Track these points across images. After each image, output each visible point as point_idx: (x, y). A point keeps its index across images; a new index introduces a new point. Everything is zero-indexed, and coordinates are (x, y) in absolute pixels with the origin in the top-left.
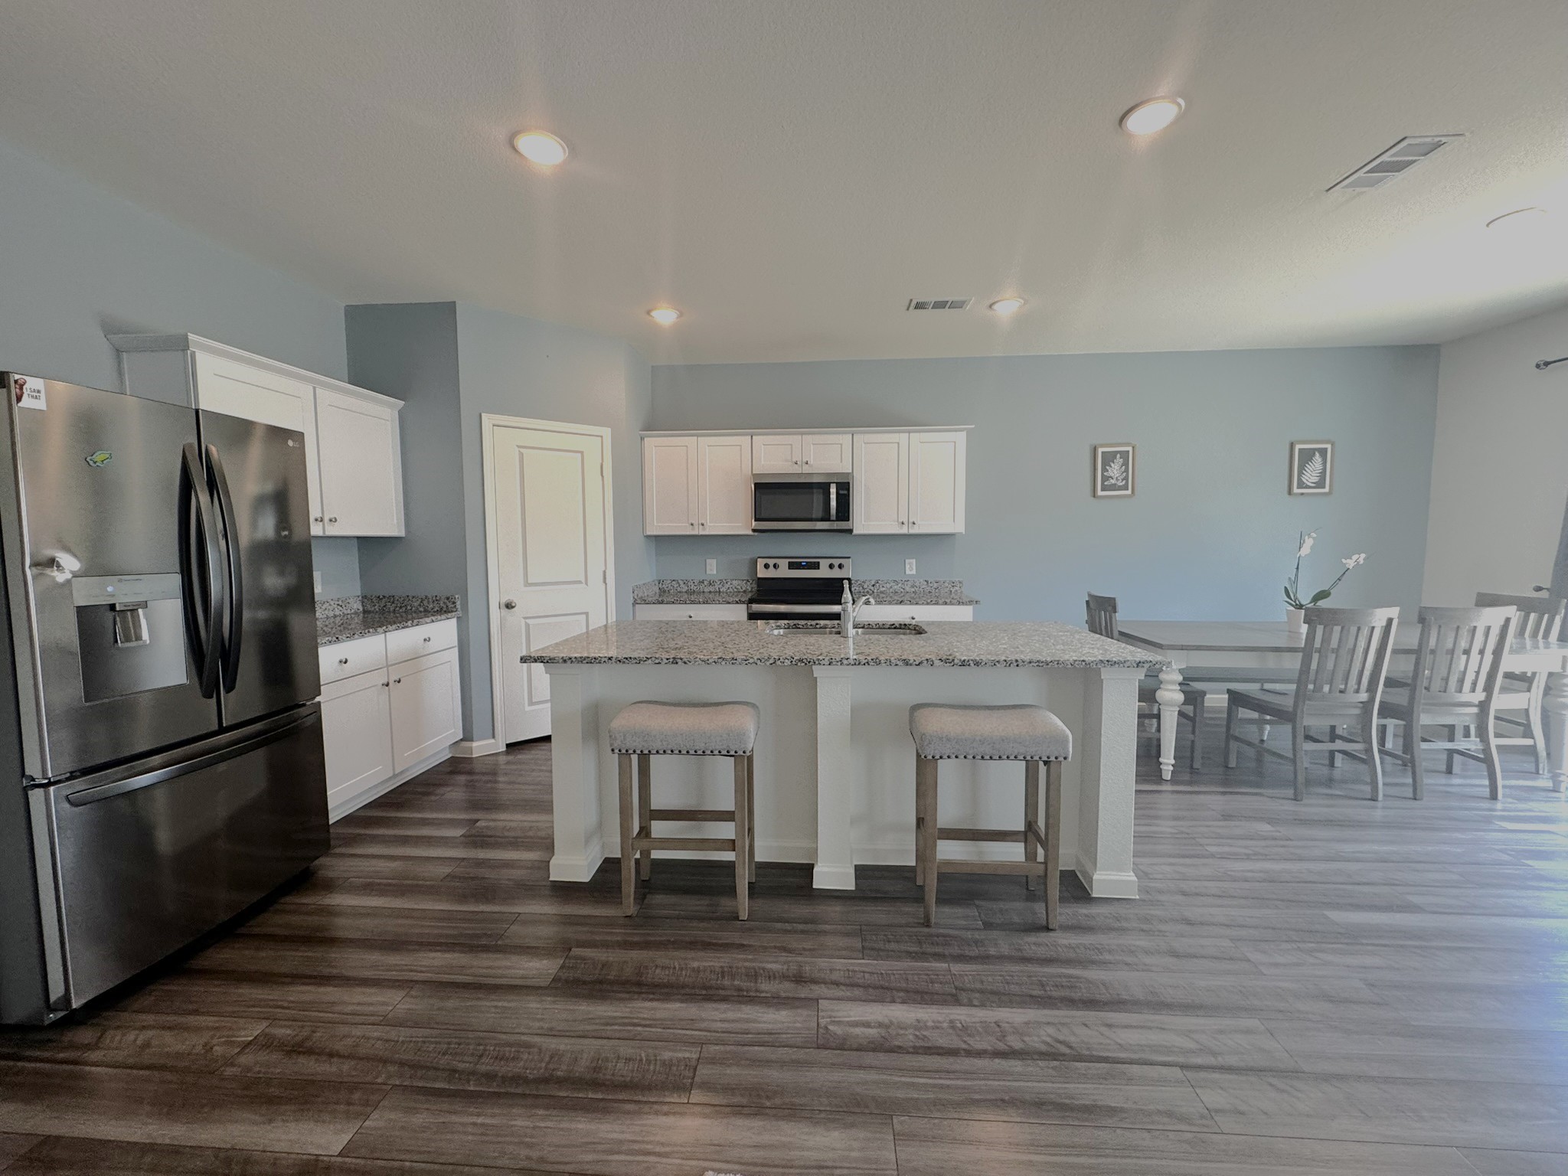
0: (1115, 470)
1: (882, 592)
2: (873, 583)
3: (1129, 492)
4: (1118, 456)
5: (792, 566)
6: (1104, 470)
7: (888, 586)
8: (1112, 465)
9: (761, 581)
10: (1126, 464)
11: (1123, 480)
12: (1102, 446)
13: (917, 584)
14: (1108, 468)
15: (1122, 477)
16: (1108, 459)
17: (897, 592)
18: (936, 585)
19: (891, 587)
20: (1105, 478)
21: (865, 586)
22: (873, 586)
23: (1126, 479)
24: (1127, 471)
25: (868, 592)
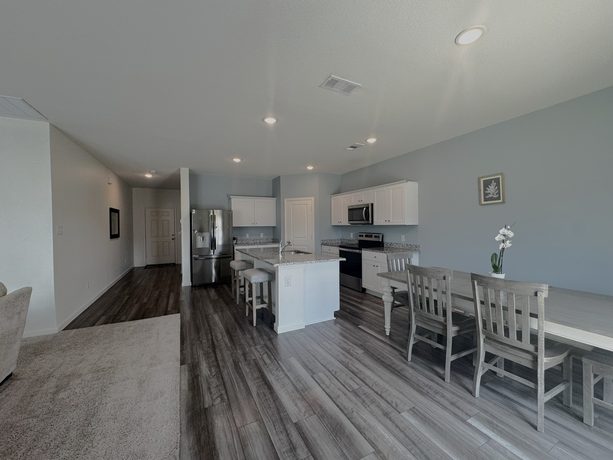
0: (492, 189)
1: (393, 248)
2: (390, 244)
3: (501, 201)
4: (493, 181)
5: (366, 236)
6: (485, 190)
7: (395, 245)
8: (490, 186)
9: (360, 241)
10: (498, 185)
11: (497, 194)
12: (483, 177)
13: (404, 245)
14: (487, 188)
15: (496, 192)
16: (487, 184)
17: (397, 248)
18: (410, 246)
19: (395, 246)
20: (486, 195)
21: (388, 245)
22: (390, 245)
23: (499, 193)
24: (499, 189)
25: (389, 247)
